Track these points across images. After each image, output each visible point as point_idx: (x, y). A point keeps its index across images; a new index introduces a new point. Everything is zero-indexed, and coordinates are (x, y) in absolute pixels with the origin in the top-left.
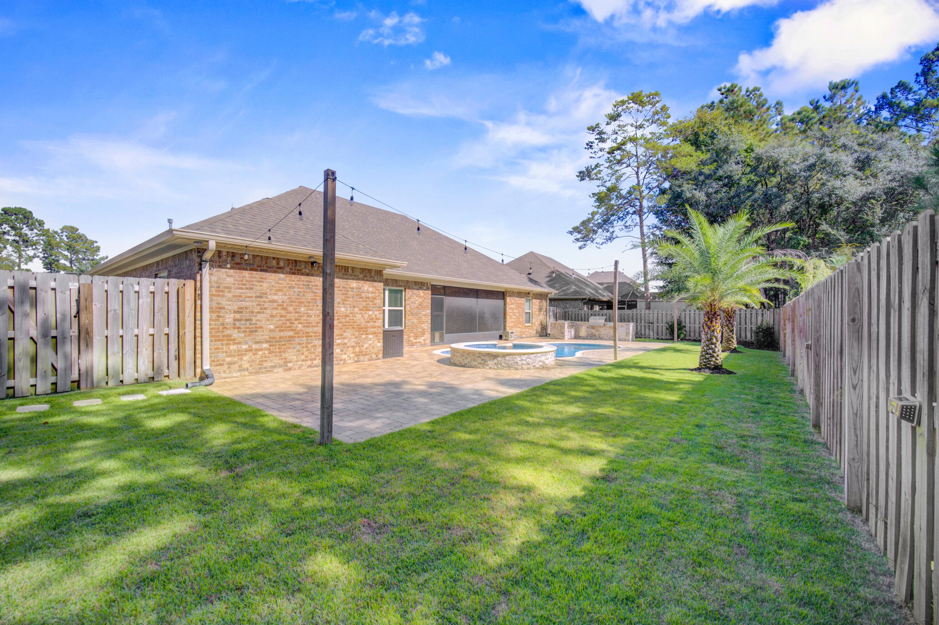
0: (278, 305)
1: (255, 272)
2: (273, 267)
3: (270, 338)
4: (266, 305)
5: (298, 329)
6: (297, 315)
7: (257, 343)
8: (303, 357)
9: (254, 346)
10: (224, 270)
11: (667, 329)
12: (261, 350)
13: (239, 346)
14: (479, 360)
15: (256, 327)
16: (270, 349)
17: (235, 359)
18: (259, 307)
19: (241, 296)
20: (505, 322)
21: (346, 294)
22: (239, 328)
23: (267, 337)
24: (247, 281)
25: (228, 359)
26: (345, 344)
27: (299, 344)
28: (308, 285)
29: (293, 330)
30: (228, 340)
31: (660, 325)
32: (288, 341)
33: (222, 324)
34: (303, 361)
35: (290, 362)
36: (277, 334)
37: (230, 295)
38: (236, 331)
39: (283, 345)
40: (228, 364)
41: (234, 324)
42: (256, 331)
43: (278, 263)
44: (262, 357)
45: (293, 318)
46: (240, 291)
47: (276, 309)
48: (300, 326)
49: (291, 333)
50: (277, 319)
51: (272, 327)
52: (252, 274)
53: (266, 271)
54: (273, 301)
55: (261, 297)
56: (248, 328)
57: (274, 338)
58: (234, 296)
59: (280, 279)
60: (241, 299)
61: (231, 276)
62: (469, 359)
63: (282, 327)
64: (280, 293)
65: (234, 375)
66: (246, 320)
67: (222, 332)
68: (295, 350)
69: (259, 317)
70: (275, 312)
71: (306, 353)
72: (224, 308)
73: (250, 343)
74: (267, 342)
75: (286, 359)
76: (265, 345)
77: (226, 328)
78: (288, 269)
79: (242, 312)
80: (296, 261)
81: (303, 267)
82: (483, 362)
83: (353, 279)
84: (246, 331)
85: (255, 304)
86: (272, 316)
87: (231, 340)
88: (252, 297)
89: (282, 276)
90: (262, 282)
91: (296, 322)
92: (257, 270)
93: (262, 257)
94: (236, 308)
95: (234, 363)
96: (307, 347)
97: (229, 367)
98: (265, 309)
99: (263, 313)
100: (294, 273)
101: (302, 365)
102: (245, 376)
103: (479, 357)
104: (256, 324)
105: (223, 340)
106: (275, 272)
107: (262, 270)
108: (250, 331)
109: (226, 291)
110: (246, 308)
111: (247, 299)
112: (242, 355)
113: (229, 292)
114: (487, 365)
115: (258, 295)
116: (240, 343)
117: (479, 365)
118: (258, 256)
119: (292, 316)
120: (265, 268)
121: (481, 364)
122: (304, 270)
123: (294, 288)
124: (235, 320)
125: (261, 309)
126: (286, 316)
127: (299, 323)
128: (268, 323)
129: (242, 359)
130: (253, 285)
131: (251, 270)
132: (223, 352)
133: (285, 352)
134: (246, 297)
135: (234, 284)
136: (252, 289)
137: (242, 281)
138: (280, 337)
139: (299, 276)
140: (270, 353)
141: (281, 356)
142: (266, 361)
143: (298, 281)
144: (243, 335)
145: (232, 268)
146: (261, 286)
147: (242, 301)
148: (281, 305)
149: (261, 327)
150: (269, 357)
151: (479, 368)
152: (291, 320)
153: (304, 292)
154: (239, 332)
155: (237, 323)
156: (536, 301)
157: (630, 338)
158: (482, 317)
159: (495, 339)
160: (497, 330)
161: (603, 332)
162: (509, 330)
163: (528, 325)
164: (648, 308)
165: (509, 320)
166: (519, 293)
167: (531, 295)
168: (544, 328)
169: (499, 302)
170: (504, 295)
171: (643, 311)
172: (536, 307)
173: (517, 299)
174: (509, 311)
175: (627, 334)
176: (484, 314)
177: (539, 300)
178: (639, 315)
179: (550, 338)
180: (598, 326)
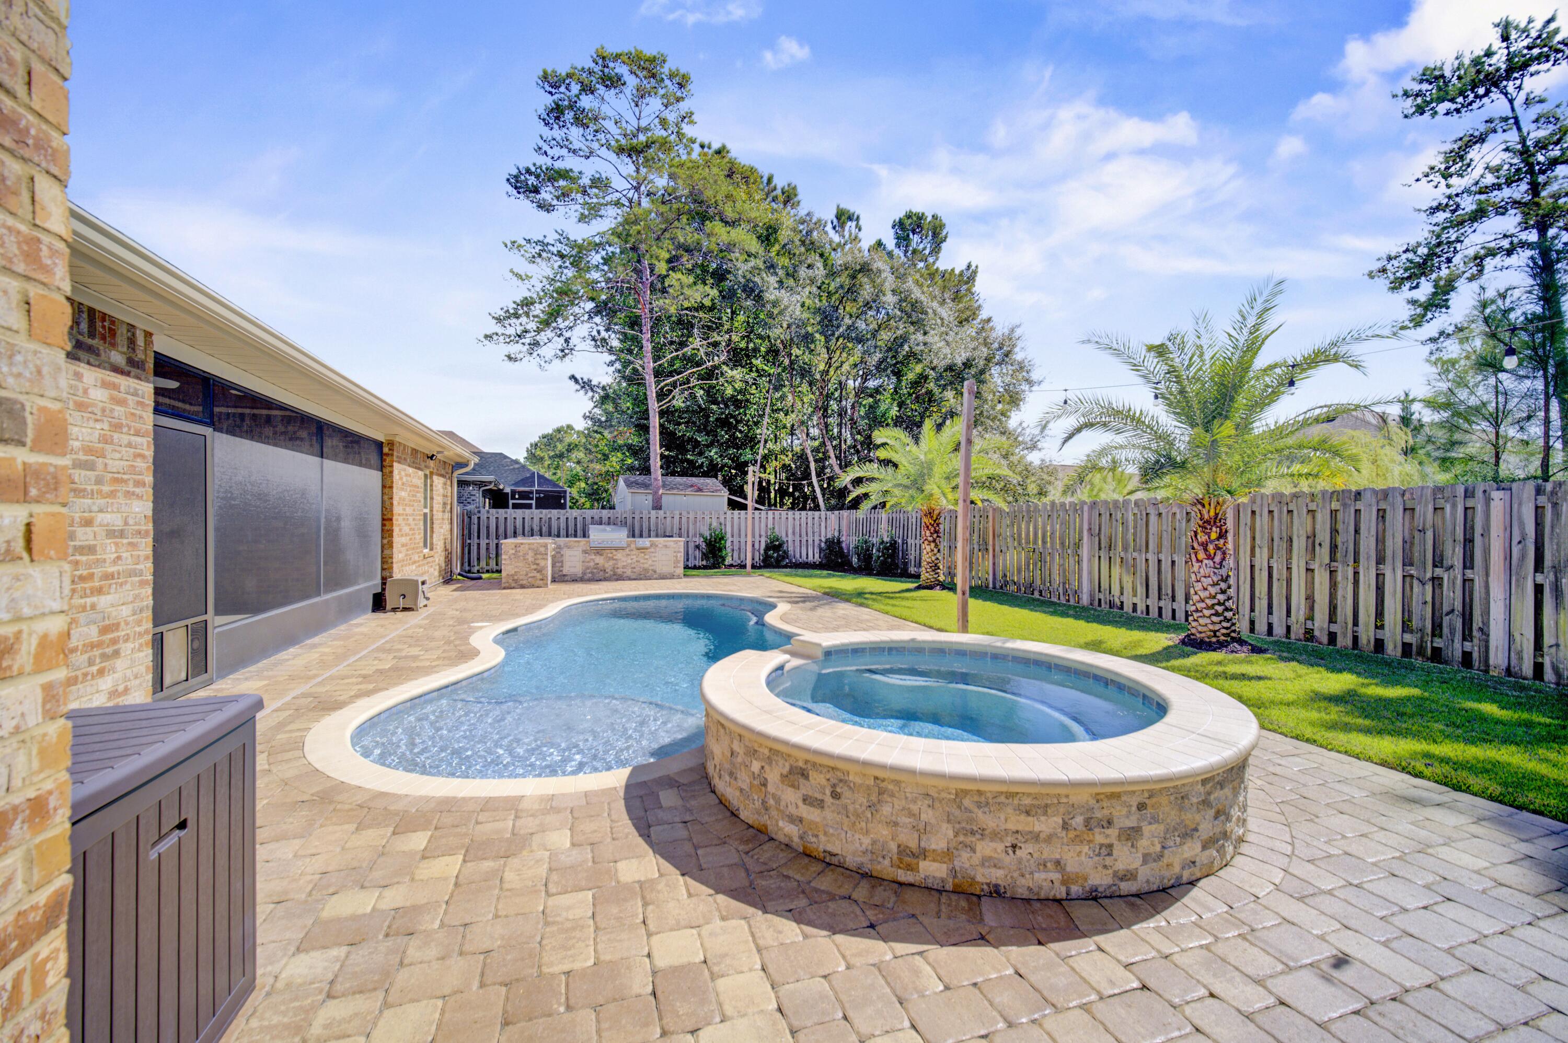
11: (697, 547)
20: (387, 545)
31: (685, 540)
156: (438, 481)
157: (680, 570)
158: (334, 534)
159: (364, 612)
160: (369, 578)
161: (624, 560)
162: (397, 575)
163: (426, 551)
164: (657, 506)
165: (398, 540)
166: (415, 452)
167: (432, 463)
168: (448, 560)
169: (373, 477)
170: (382, 455)
171: (653, 512)
172: (438, 500)
173: (411, 470)
174: (397, 509)
175: (677, 562)
176: (338, 519)
177: (442, 480)
178: (645, 520)
179: (499, 585)
180: (610, 548)
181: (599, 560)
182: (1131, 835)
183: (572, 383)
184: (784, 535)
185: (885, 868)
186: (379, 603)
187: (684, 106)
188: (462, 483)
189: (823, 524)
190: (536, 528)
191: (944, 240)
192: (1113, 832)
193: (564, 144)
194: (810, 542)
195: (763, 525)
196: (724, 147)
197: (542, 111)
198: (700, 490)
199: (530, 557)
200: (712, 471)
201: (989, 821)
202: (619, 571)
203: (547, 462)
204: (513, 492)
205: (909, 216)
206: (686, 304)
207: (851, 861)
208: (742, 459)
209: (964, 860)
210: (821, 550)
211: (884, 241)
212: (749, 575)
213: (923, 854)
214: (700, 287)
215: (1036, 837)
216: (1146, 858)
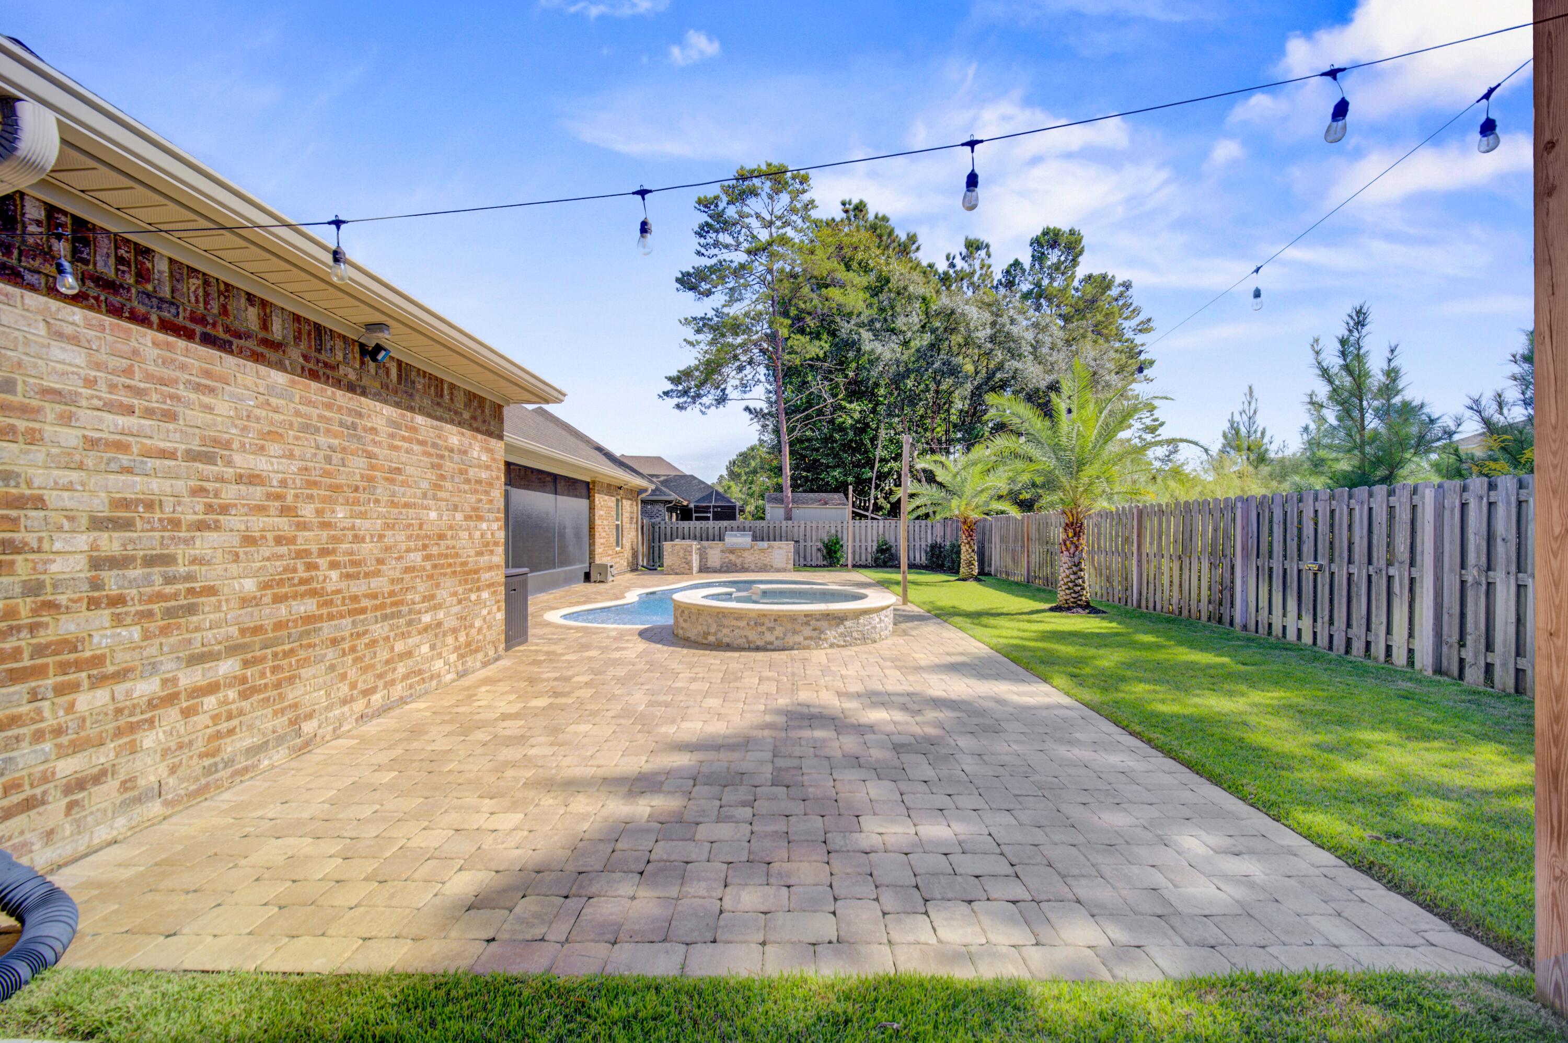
0: (269, 496)
1: (181, 343)
2: (248, 336)
3: (243, 632)
4: (230, 493)
5: (330, 587)
6: (325, 534)
7: (195, 660)
8: (344, 689)
9: (189, 678)
10: (34, 300)
11: (819, 550)
12: (213, 688)
13: (121, 689)
14: (807, 631)
15: (191, 591)
16: (244, 680)
17: (102, 757)
18: (199, 504)
19: (122, 447)
20: (592, 544)
21: (440, 467)
22: (118, 601)
23: (234, 631)
24: (148, 377)
25: (67, 767)
26: (439, 624)
27: (334, 642)
28: (354, 427)
29: (313, 593)
30: (64, 668)
31: (809, 544)
32: (301, 636)
33: (33, 589)
34: (344, 702)
35: (309, 716)
36: (269, 614)
37: (70, 437)
38: (104, 615)
39: (286, 654)
40: (68, 790)
41: (96, 585)
42: (191, 610)
43: (265, 324)
44: (215, 718)
45: (314, 548)
46: (122, 421)
47: (260, 509)
48: (334, 575)
49: (309, 606)
50: (266, 552)
51: (249, 585)
52: (169, 347)
53: (223, 346)
54: (253, 479)
55: (209, 459)
56: (160, 597)
57: (258, 630)
58: (92, 444)
59: (271, 388)
60: (125, 460)
61: (74, 340)
62: (779, 631)
63: (280, 583)
64: (274, 448)
65: (102, 834)
66: (150, 561)
67: (33, 628)
68: (323, 667)
69: (205, 544)
70: (258, 523)
71: (352, 674)
72: (39, 503)
73: (168, 666)
74: (233, 650)
75: (295, 706)
76: (227, 667)
77: (52, 606)
78: (295, 354)
79: (128, 525)
80: (318, 328)
81: (340, 356)
82: (815, 634)
83: (452, 422)
84: (150, 614)
85: (181, 486)
86: (249, 541)
87: (78, 666)
88: (171, 455)
89: (279, 378)
90: (212, 390)
91: (323, 562)
92: (189, 335)
93: (206, 280)
94: (100, 505)
95: (97, 779)
96: (353, 649)
97: (71, 806)
98: (224, 510)
99: (217, 527)
100: (314, 375)
101: (341, 721)
102: (152, 823)
103: (807, 624)
104: (189, 577)
105: (39, 672)
106: (257, 358)
107: (208, 340)
108: (169, 613)
109: (51, 411)
110: (149, 506)
111: (151, 463)
112: (133, 728)
113: (66, 420)
114: (826, 639)
115: (195, 446)
116: (122, 675)
117: (806, 642)
118: (192, 271)
119: (309, 540)
120: (220, 333)
121: (811, 638)
122: (342, 370)
123: (317, 430)
124: (96, 564)
125: (209, 509)
126: (292, 541)
127: (334, 565)
128: (234, 568)
129: (133, 749)
130: (176, 398)
131: (166, 327)
132: (38, 737)
133: (291, 680)
134: (147, 454)
135: (91, 383)
136: (170, 416)
137: (128, 372)
138: (278, 626)
139: (330, 390)
140: (244, 696)
141: (281, 697)
142: (231, 732)
143: (329, 406)
144: (136, 633)
145: (77, 299)
146: (209, 409)
147: (128, 471)
148: (279, 497)
149: (210, 591)
150: (241, 713)
151: (807, 648)
152: (307, 553)
153: (344, 450)
154: (118, 620)
155: (112, 581)
156: (626, 503)
157: (791, 566)
158: (562, 535)
159: (577, 582)
160: (582, 562)
161: (750, 558)
162: (598, 561)
163: (618, 549)
164: (789, 517)
165: (598, 541)
166: (609, 486)
167: (621, 492)
168: (635, 555)
169: (583, 503)
170: (589, 489)
171: (784, 523)
172: (626, 515)
173: (606, 497)
174: (598, 522)
175: (788, 559)
176: (565, 528)
177: (629, 502)
178: (777, 528)
179: (662, 573)
180: (740, 549)
181: (732, 557)
182: (771, 629)
183: (747, 413)
184: (893, 540)
185: (700, 639)
186: (587, 577)
187: (806, 197)
188: (644, 502)
189: (929, 532)
190: (698, 535)
191: (1081, 253)
192: (764, 628)
193: (716, 244)
194: (917, 546)
195: (875, 532)
196: (861, 202)
197: (697, 229)
198: (826, 503)
199: (681, 554)
200: (841, 488)
201: (725, 622)
202: (746, 566)
203: (744, 478)
204: (696, 507)
205: (1045, 233)
206: (808, 357)
207: (693, 638)
208: (864, 477)
209: (720, 635)
210: (926, 553)
211: (1021, 260)
212: (849, 571)
213: (709, 634)
214: (817, 343)
215: (739, 628)
216: (777, 638)
